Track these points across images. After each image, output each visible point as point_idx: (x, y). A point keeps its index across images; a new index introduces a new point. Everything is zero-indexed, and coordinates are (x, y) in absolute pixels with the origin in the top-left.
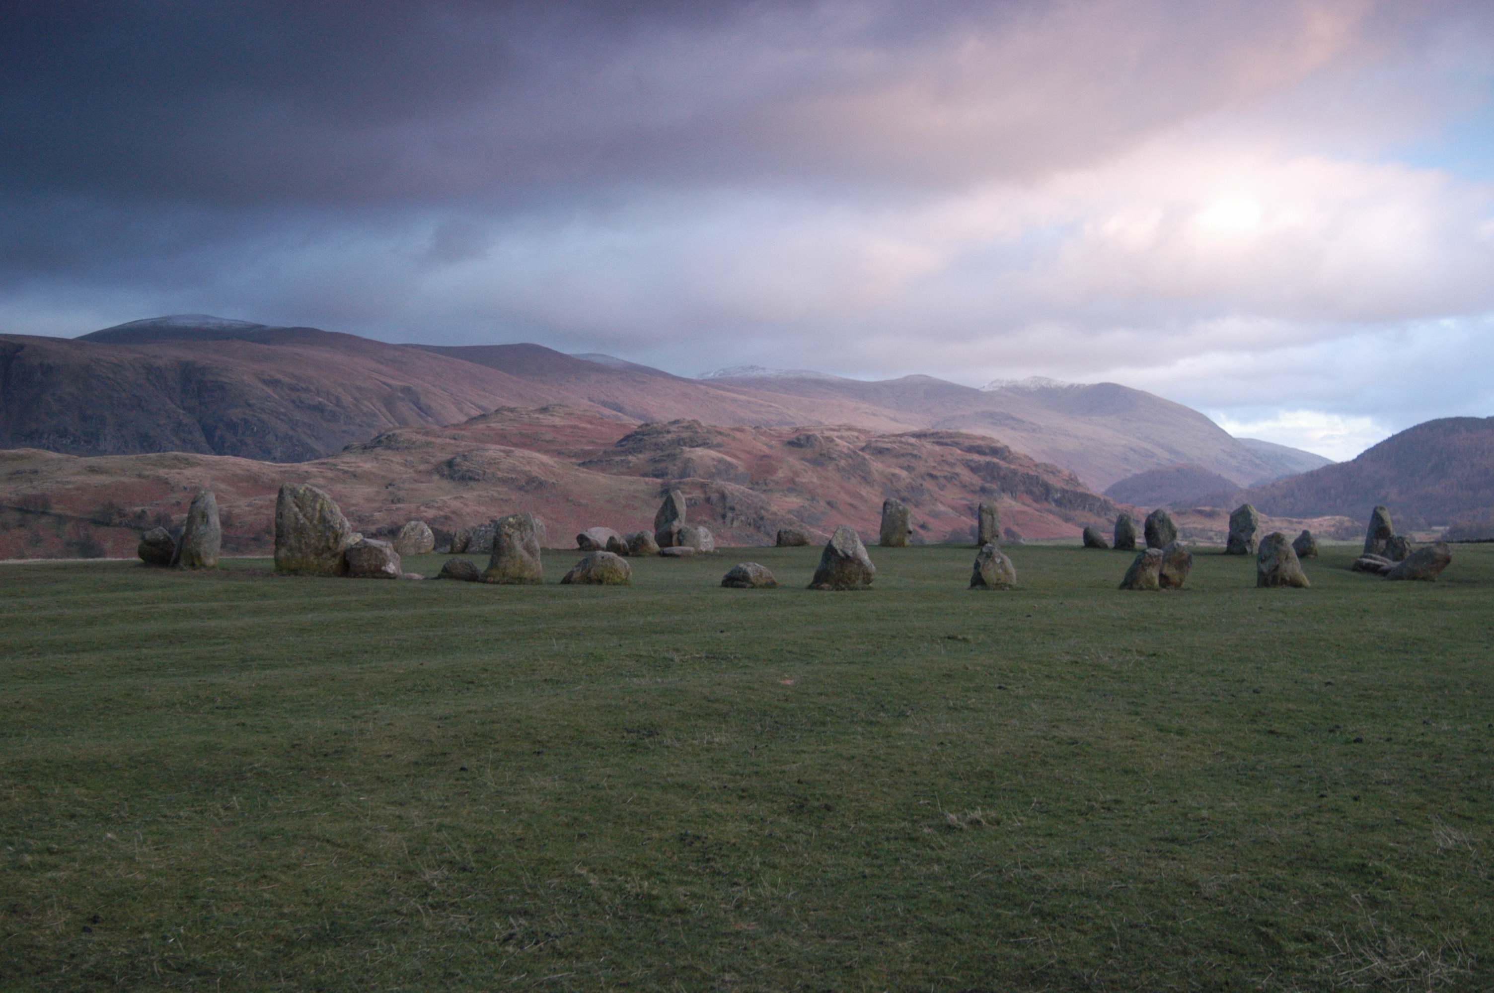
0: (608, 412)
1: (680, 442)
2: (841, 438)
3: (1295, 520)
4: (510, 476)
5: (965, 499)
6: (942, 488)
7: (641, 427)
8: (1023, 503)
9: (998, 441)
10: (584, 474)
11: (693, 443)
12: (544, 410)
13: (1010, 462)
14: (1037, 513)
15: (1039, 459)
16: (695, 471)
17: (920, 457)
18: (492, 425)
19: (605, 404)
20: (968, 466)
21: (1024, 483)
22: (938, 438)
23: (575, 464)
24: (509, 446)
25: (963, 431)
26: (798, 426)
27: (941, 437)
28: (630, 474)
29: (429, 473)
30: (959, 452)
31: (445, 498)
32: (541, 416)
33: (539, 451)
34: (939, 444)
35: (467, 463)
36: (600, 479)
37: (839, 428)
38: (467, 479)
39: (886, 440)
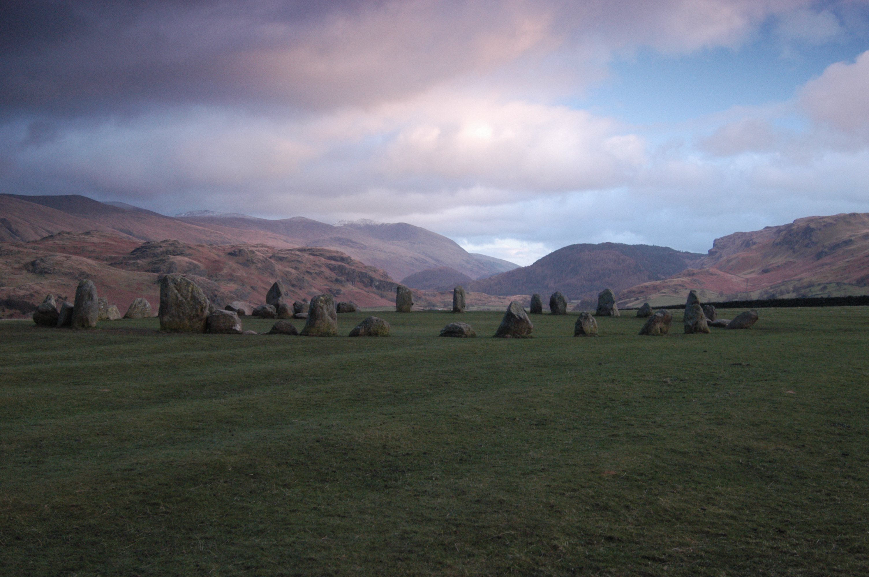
0: (123, 235)
1: (167, 252)
2: (258, 251)
3: (502, 297)
4: (68, 271)
5: (327, 285)
6: (314, 279)
7: (145, 244)
8: (359, 288)
9: (345, 254)
10: (113, 270)
11: (175, 253)
12: (88, 233)
13: (351, 265)
14: (366, 293)
15: (367, 264)
16: (176, 269)
17: (302, 262)
18: (57, 242)
19: (122, 230)
20: (329, 267)
21: (359, 276)
22: (312, 252)
23: (107, 264)
24: (68, 254)
25: (325, 248)
26: (232, 244)
27: (313, 251)
28: (138, 270)
29: (20, 269)
30: (324, 259)
31: (30, 284)
32: (86, 237)
33: (85, 257)
34: (312, 254)
35: (43, 264)
36: (122, 273)
37: (257, 246)
38: (44, 273)
39: (283, 252)
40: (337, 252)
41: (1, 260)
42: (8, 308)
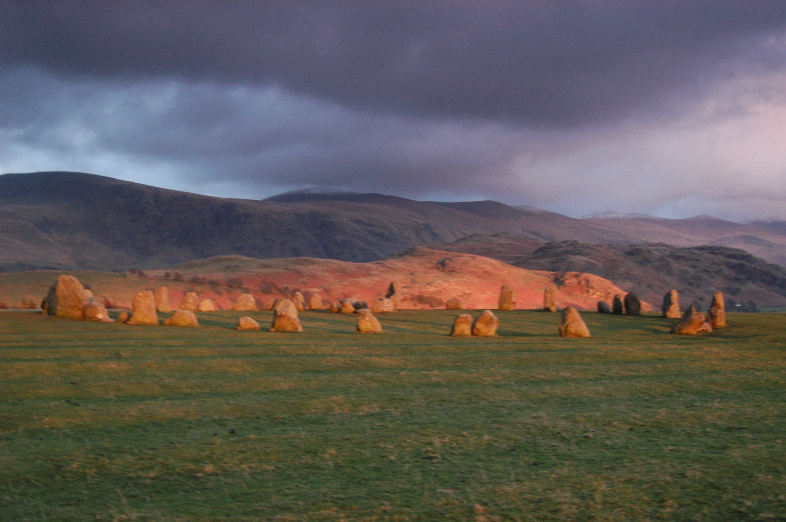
0: (531, 236)
1: (567, 252)
2: (656, 250)
4: (474, 270)
5: (725, 284)
7: (546, 244)
8: (760, 287)
9: (747, 252)
11: (574, 253)
12: (495, 235)
13: (752, 263)
14: (767, 291)
15: (770, 262)
16: (574, 268)
17: (701, 261)
18: (468, 243)
19: (530, 232)
20: (728, 266)
21: (761, 275)
23: (509, 264)
25: (728, 246)
27: (713, 250)
28: (539, 269)
32: (494, 239)
33: (492, 257)
34: (711, 253)
35: (452, 263)
36: (522, 272)
37: (655, 245)
38: (452, 272)
39: (682, 251)
40: (737, 250)
41: (415, 260)
42: (419, 303)
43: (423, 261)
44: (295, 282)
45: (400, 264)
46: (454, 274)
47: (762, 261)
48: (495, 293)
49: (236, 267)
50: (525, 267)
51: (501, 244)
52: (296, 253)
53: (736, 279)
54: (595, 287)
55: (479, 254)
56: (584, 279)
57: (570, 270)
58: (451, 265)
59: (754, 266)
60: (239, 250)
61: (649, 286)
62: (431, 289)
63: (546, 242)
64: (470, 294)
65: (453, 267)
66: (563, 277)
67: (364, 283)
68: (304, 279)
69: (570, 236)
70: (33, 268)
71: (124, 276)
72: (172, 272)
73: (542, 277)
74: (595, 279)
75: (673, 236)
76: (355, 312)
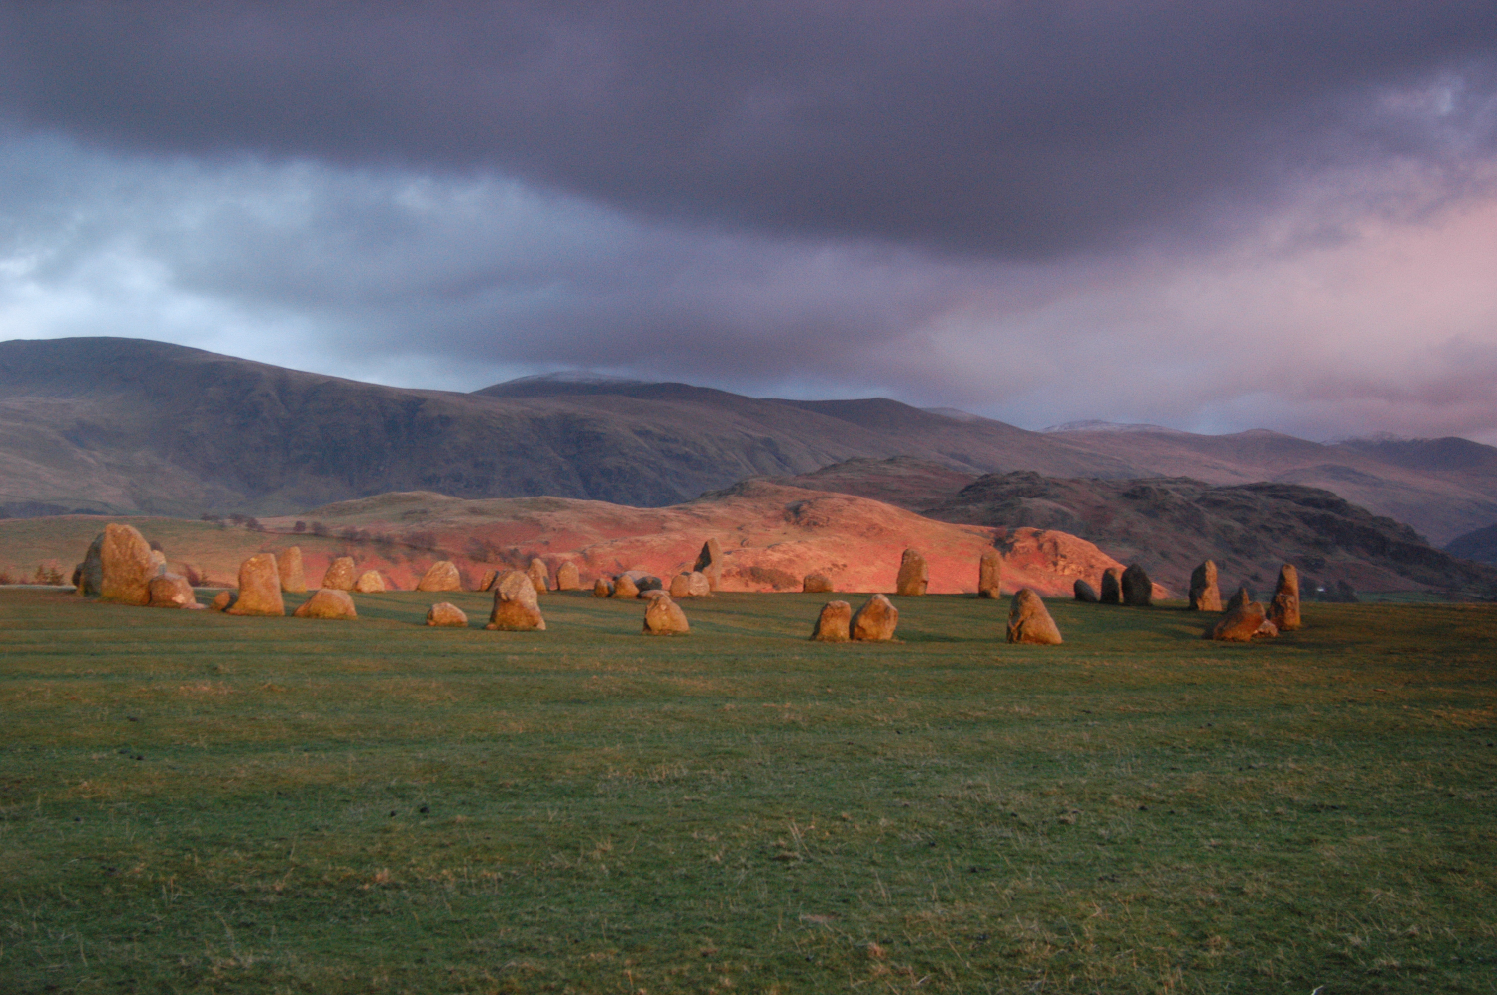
0: (954, 462)
1: (1018, 492)
2: (1177, 490)
4: (852, 522)
5: (1300, 552)
6: (1275, 540)
7: (982, 477)
8: (1358, 557)
9: (1334, 495)
10: (923, 522)
11: (1032, 494)
12: (891, 461)
13: (1345, 515)
14: (1372, 566)
16: (1032, 520)
17: (1255, 510)
18: (842, 475)
20: (1304, 519)
21: (1360, 535)
22: (1274, 491)
23: (917, 512)
24: (855, 494)
25: (1303, 484)
26: (1134, 478)
27: (1278, 490)
28: (970, 523)
30: (1294, 505)
31: (790, 543)
32: (888, 467)
33: (882, 500)
34: (1275, 496)
35: (812, 510)
36: (938, 527)
37: (1176, 480)
38: (812, 525)
39: (1223, 493)
40: (1319, 491)
41: (748, 504)
42: (753, 580)
43: (760, 505)
44: (530, 541)
45: (719, 510)
46: (816, 529)
47: (1363, 510)
48: (889, 564)
49: (424, 512)
50: (944, 519)
51: (900, 477)
52: (531, 488)
53: (1318, 543)
54: (1068, 555)
55: (863, 494)
56: (1050, 540)
57: (1026, 525)
58: (811, 512)
59: (1348, 520)
60: (430, 482)
61: (1163, 555)
62: (776, 556)
63: (982, 473)
64: (845, 566)
65: (813, 517)
66: (1012, 537)
67: (654, 544)
68: (546, 537)
69: (1024, 464)
70: (57, 510)
71: (222, 527)
72: (308, 521)
73: (975, 536)
74: (1069, 541)
75: (1206, 466)
76: (639, 596)
